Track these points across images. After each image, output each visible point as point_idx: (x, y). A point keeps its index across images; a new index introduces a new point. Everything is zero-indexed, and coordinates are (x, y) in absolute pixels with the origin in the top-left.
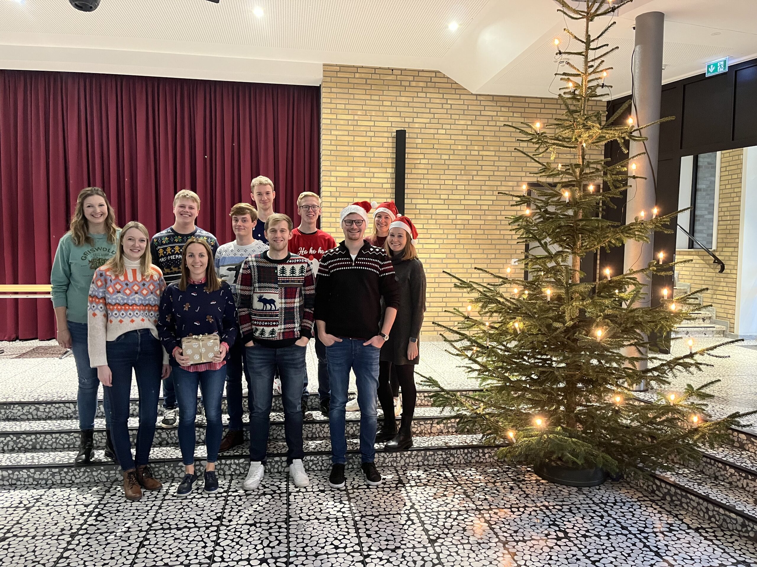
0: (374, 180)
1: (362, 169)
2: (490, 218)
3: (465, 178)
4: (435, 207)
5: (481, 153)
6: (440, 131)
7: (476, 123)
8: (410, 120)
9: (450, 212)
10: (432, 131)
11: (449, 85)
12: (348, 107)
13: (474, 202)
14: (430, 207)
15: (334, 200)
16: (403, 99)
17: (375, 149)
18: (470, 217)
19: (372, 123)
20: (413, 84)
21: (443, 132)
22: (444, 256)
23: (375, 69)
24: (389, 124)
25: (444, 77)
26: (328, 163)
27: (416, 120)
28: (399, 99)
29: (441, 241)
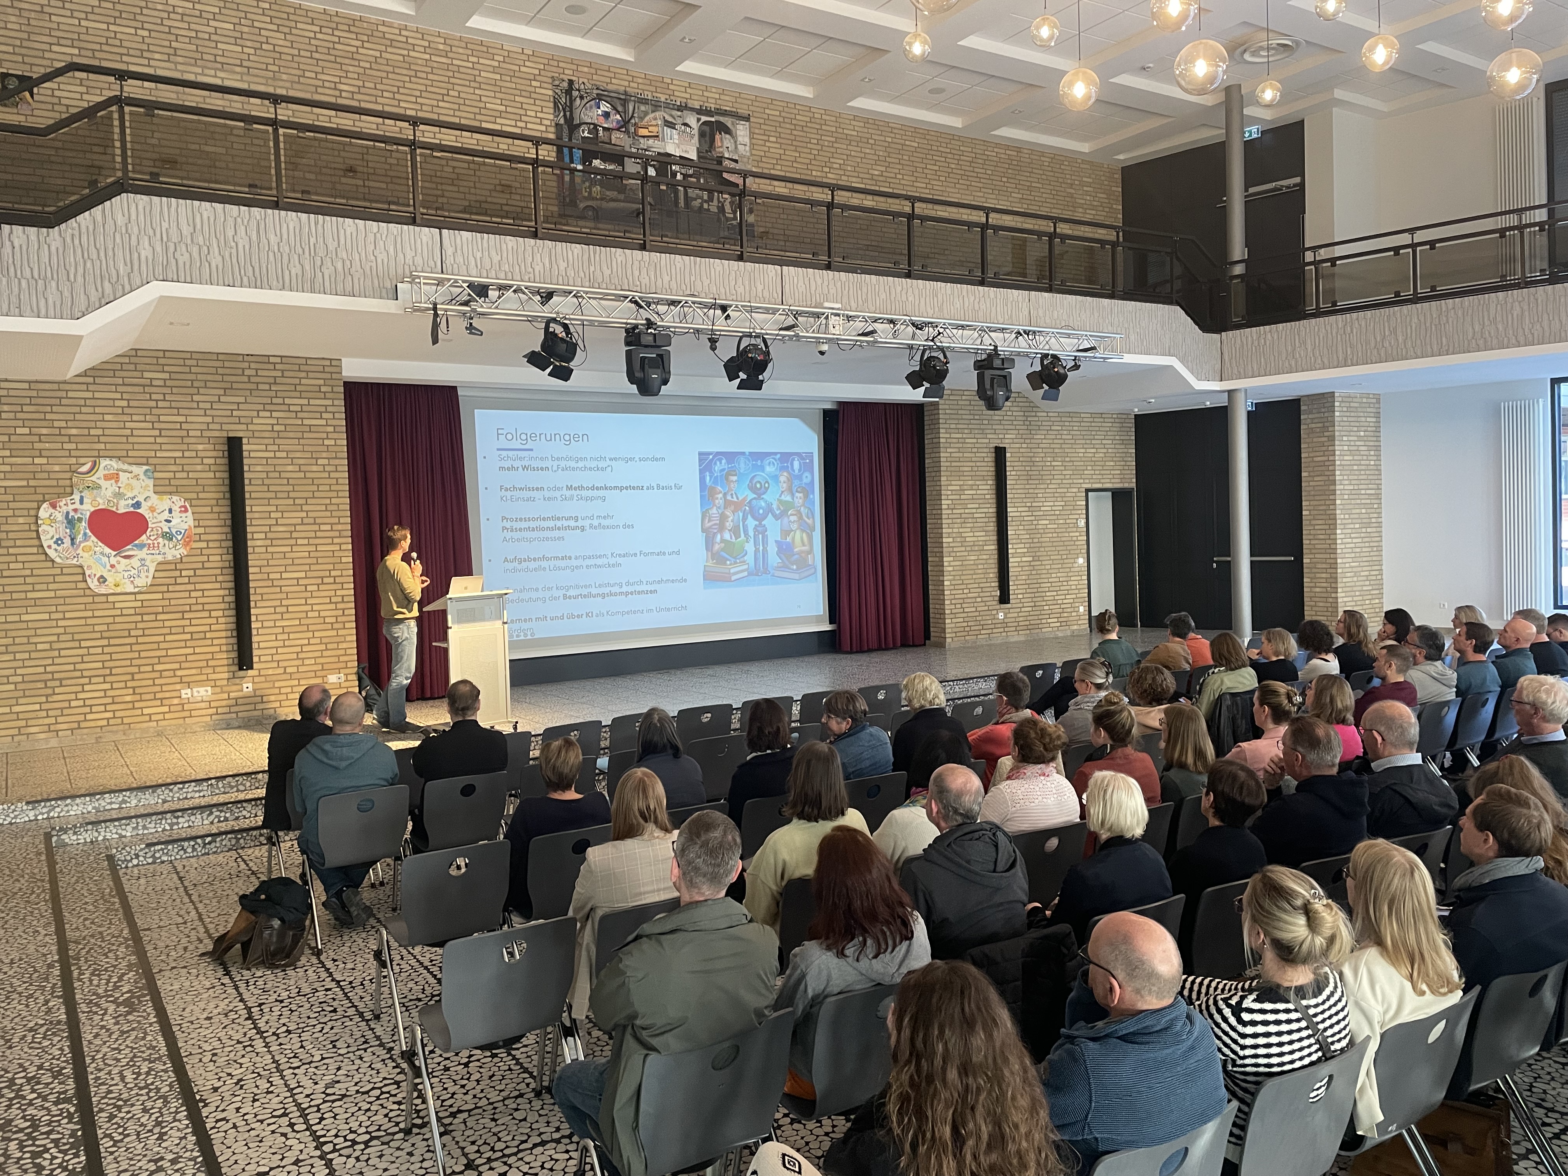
3: (1041, 487)
4: (1022, 514)
5: (1053, 463)
6: (1024, 446)
7: (1048, 436)
8: (1003, 436)
9: (1033, 518)
10: (1018, 445)
11: (1028, 404)
12: (958, 426)
15: (950, 511)
17: (978, 464)
19: (975, 441)
24: (988, 441)
26: (946, 478)
29: (1028, 546)
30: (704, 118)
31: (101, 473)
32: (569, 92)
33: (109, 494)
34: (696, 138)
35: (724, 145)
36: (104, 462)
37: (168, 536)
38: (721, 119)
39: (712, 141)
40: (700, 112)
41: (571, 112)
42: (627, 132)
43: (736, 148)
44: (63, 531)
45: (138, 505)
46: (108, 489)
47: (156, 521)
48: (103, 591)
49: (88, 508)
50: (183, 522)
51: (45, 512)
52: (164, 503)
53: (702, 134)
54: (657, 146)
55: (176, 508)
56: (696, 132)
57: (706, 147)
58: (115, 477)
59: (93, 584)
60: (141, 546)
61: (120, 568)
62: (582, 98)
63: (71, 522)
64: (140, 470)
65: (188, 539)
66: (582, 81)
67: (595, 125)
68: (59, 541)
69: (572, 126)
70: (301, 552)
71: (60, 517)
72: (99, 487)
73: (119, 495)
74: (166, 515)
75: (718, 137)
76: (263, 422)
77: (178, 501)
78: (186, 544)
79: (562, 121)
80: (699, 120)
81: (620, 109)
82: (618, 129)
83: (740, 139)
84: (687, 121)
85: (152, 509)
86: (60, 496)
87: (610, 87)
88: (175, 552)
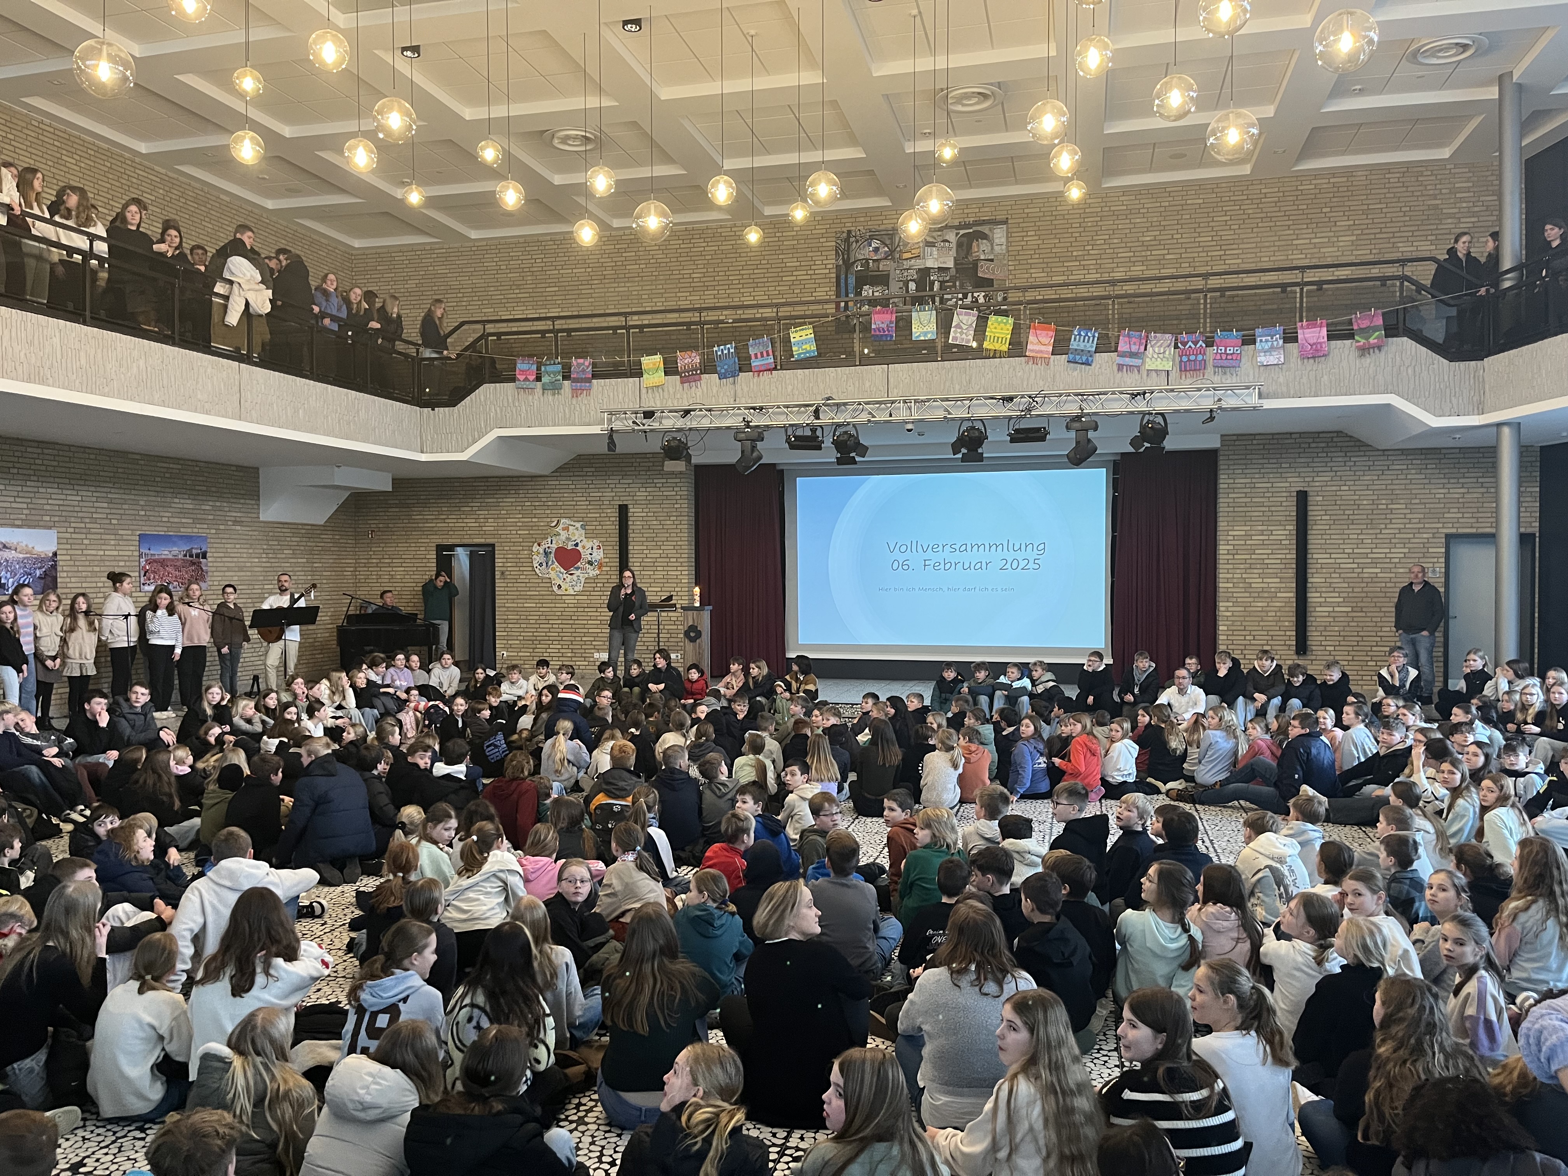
0: (1271, 537)
1: (1260, 528)
2: (1401, 570)
3: (1371, 531)
4: (1338, 561)
5: (1390, 506)
6: (1343, 488)
7: (1383, 477)
8: (1310, 479)
9: (1355, 566)
10: (1334, 488)
11: (1352, 444)
12: (1246, 471)
13: (1383, 556)
14: (1332, 561)
15: (1231, 557)
16: (1302, 460)
17: (1273, 509)
18: (1378, 570)
19: (1269, 485)
20: (1313, 445)
21: (1346, 488)
22: (1350, 609)
23: (1273, 434)
24: (1287, 485)
25: (1347, 436)
26: (1225, 524)
27: (1316, 479)
28: (1298, 460)
29: (1345, 595)
30: (962, 232)
31: (561, 526)
32: (847, 240)
33: (564, 538)
34: (954, 250)
35: (981, 249)
36: (563, 521)
37: (590, 563)
38: (979, 228)
39: (970, 247)
40: (959, 227)
41: (848, 255)
42: (893, 259)
43: (992, 249)
44: (543, 559)
45: (577, 545)
46: (564, 535)
47: (585, 554)
48: (559, 592)
49: (554, 546)
50: (598, 555)
51: (535, 548)
52: (589, 545)
53: (959, 245)
54: (919, 264)
55: (595, 547)
56: (954, 245)
57: (963, 254)
58: (566, 529)
59: (555, 588)
60: (577, 568)
61: (568, 580)
62: (857, 241)
63: (546, 554)
64: (578, 525)
65: (600, 566)
66: (860, 229)
67: (867, 260)
68: (541, 565)
69: (848, 265)
70: (659, 575)
71: (541, 551)
72: (559, 534)
73: (568, 539)
74: (590, 551)
75: (974, 244)
76: (641, 494)
77: (596, 543)
78: (599, 568)
79: (841, 262)
80: (957, 234)
81: (888, 242)
82: (886, 259)
83: (997, 241)
84: (947, 238)
85: (584, 547)
86: (543, 539)
87: (882, 227)
88: (593, 572)
